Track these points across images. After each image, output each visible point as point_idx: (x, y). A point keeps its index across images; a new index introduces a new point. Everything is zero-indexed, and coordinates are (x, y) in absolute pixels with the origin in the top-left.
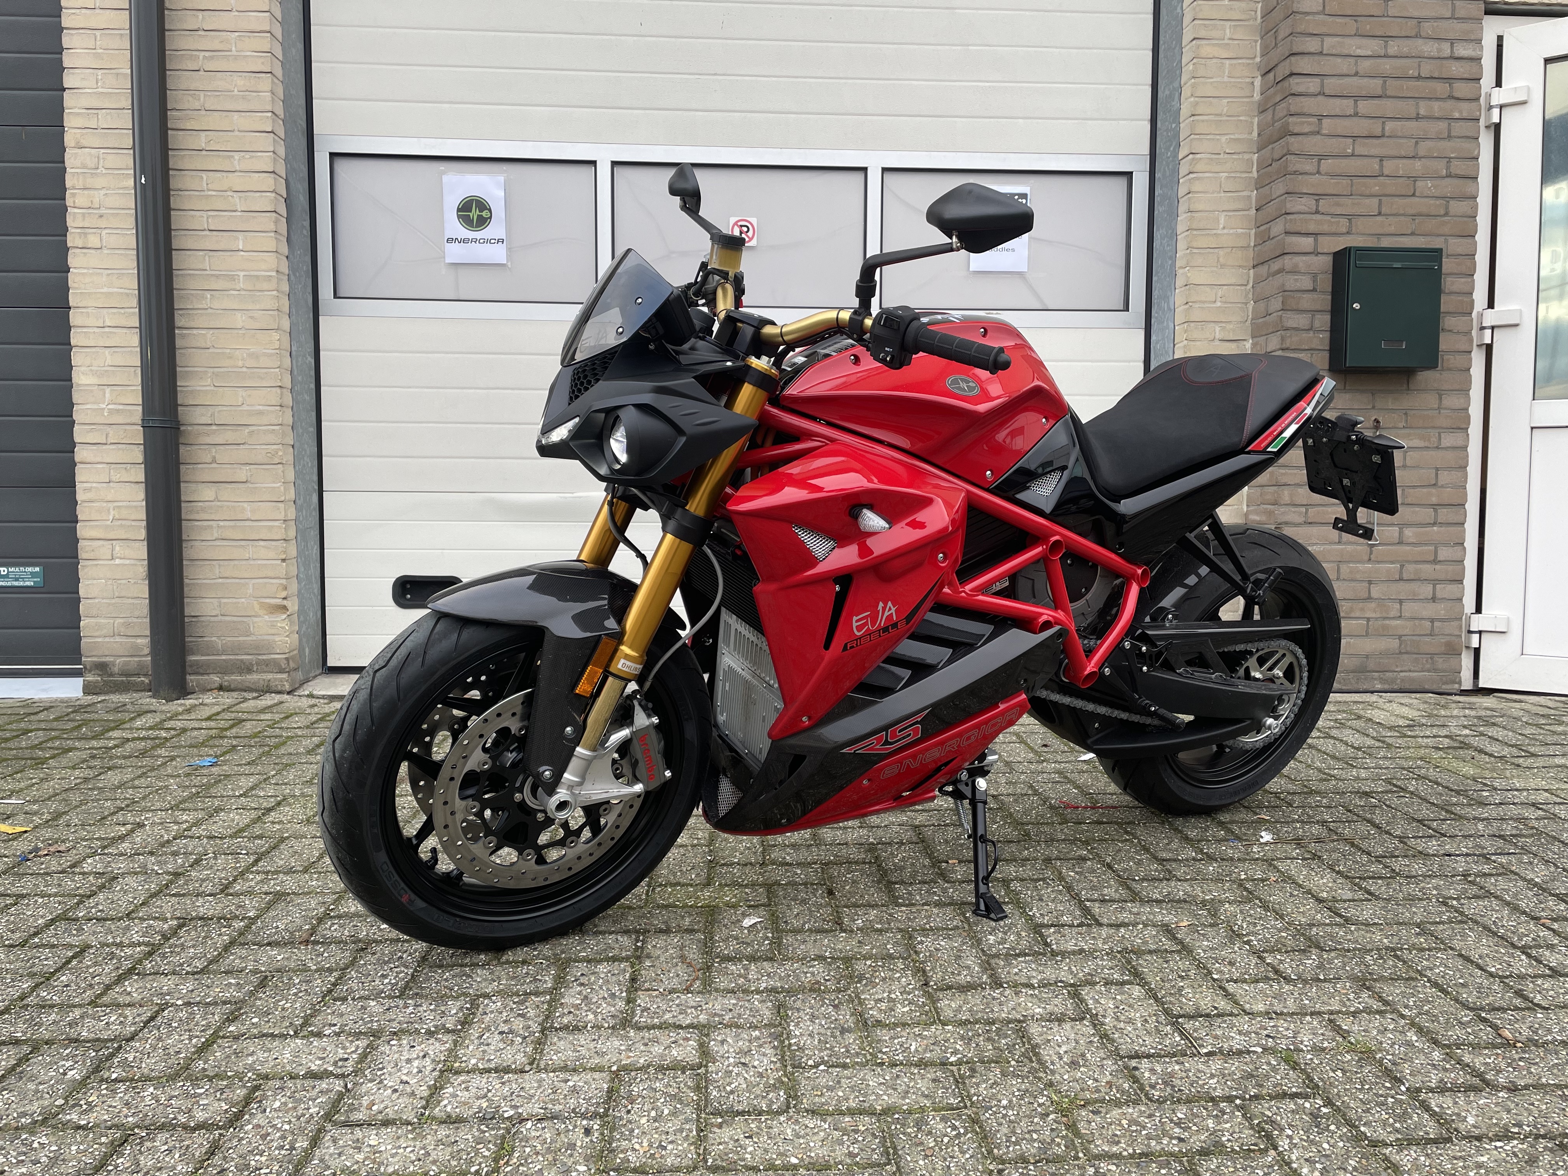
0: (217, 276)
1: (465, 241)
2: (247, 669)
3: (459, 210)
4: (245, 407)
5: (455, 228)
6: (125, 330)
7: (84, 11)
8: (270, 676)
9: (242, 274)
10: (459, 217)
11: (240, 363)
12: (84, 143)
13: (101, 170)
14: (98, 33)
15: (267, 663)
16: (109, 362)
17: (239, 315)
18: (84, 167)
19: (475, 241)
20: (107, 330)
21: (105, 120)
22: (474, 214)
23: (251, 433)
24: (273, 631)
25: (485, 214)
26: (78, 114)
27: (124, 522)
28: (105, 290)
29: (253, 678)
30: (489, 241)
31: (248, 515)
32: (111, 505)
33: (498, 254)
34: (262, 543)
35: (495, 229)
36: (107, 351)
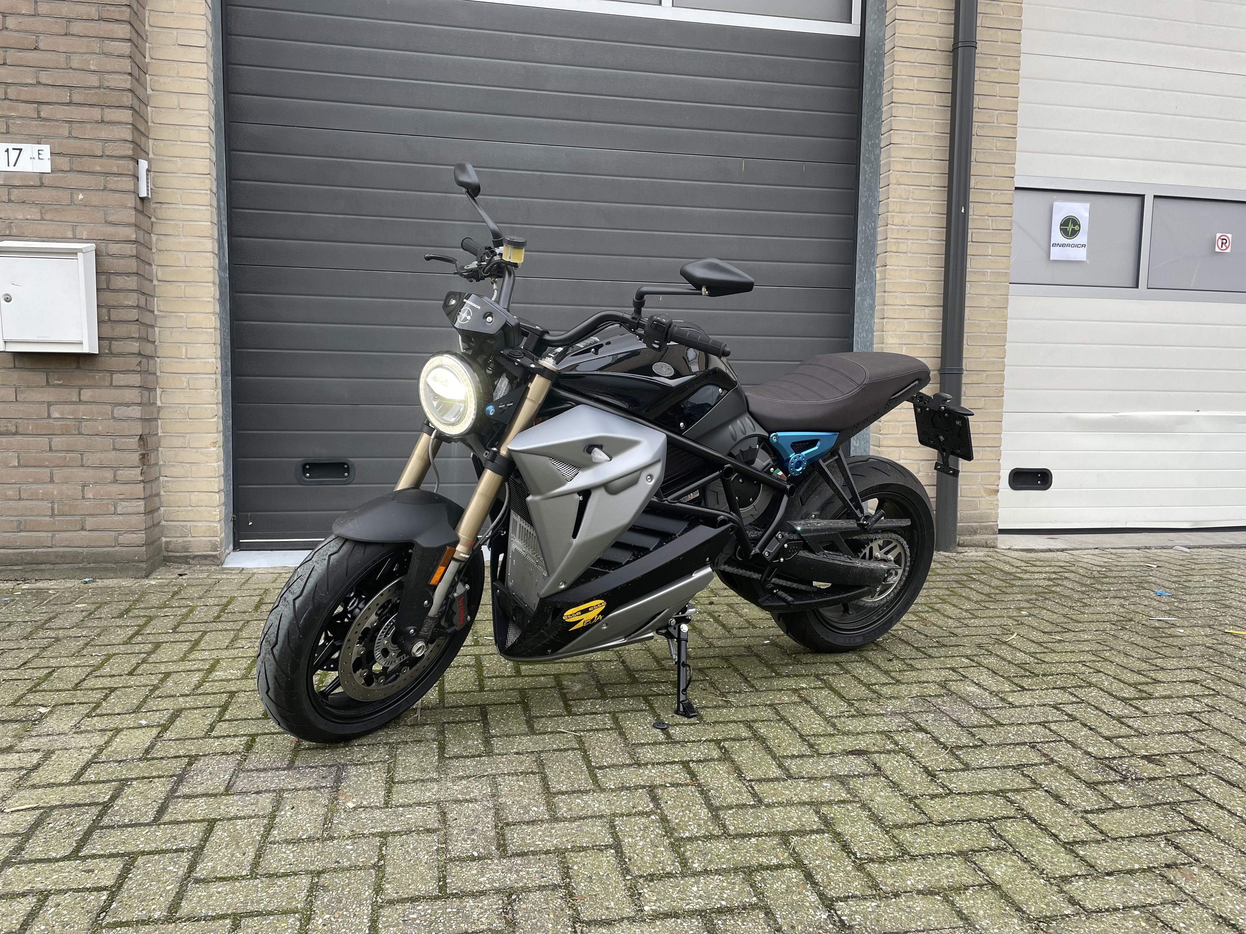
0: (975, 272)
1: (1063, 245)
2: (974, 532)
3: (1061, 225)
4: (985, 359)
5: (1057, 236)
6: (917, 308)
7: (906, 91)
8: (986, 537)
9: (989, 271)
10: (1061, 229)
11: (984, 330)
12: (902, 181)
13: (911, 200)
14: (914, 107)
15: (986, 528)
16: (907, 328)
17: (986, 297)
18: (900, 197)
19: (1069, 245)
20: (906, 307)
21: (914, 166)
22: (1070, 228)
23: (987, 376)
24: (991, 507)
25: (1076, 228)
26: (899, 162)
27: (908, 435)
28: (907, 280)
29: (977, 537)
30: (1077, 246)
31: (982, 430)
32: (901, 424)
33: (1081, 254)
34: (988, 449)
35: (1081, 238)
36: (906, 321)
